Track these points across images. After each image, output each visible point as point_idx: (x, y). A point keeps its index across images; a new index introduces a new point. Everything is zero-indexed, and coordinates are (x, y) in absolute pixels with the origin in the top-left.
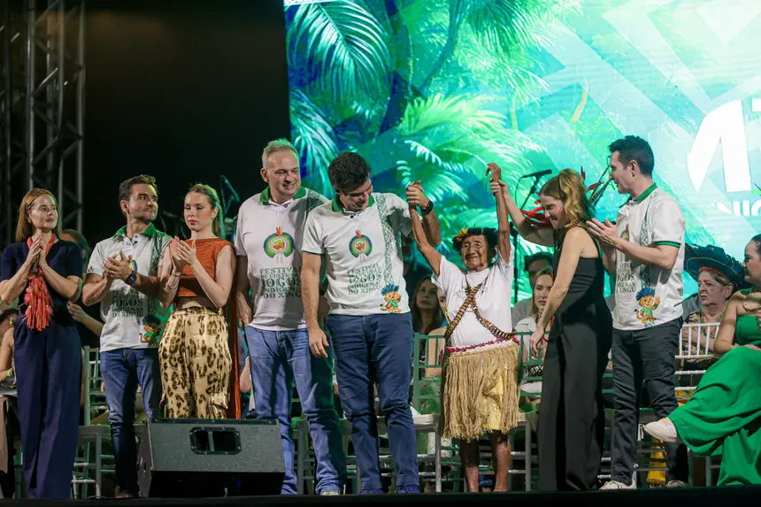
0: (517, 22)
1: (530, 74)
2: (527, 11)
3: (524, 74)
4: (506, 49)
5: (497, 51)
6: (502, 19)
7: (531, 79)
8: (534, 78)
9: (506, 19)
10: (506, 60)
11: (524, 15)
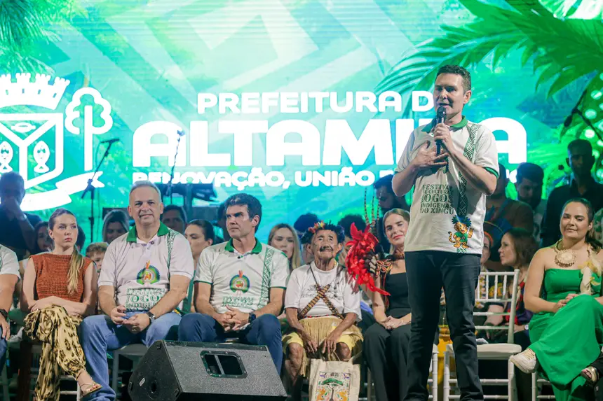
0: (30, 20)
1: (39, 62)
2: (39, 12)
3: (32, 61)
4: (16, 40)
5: (9, 40)
6: (15, 16)
7: (39, 67)
8: (42, 66)
9: (18, 16)
10: (17, 48)
11: (36, 14)
